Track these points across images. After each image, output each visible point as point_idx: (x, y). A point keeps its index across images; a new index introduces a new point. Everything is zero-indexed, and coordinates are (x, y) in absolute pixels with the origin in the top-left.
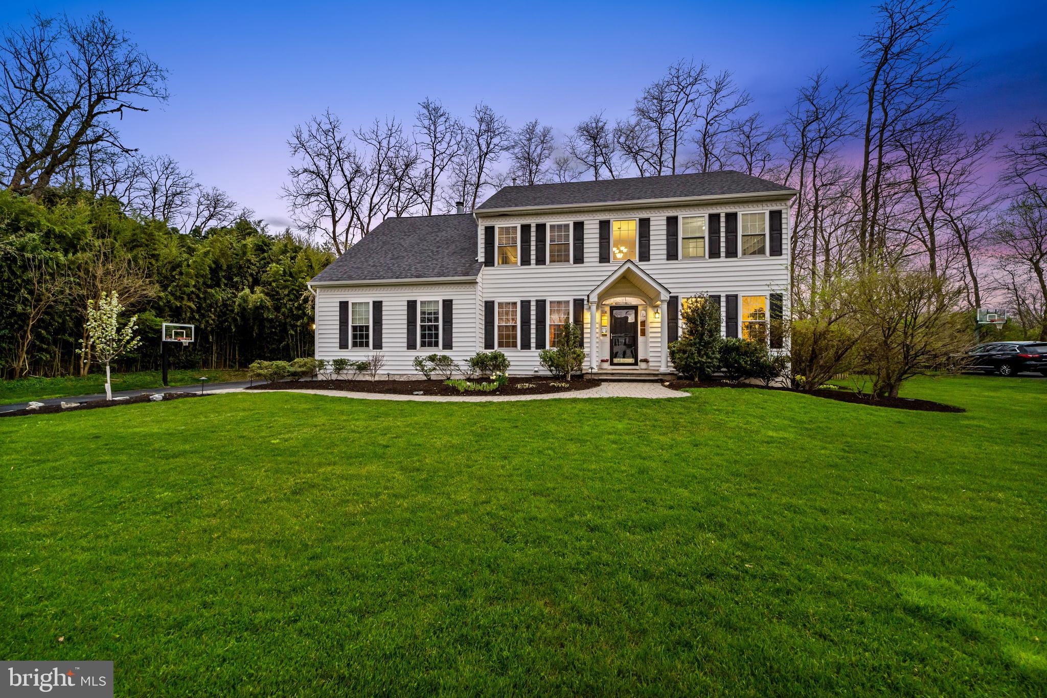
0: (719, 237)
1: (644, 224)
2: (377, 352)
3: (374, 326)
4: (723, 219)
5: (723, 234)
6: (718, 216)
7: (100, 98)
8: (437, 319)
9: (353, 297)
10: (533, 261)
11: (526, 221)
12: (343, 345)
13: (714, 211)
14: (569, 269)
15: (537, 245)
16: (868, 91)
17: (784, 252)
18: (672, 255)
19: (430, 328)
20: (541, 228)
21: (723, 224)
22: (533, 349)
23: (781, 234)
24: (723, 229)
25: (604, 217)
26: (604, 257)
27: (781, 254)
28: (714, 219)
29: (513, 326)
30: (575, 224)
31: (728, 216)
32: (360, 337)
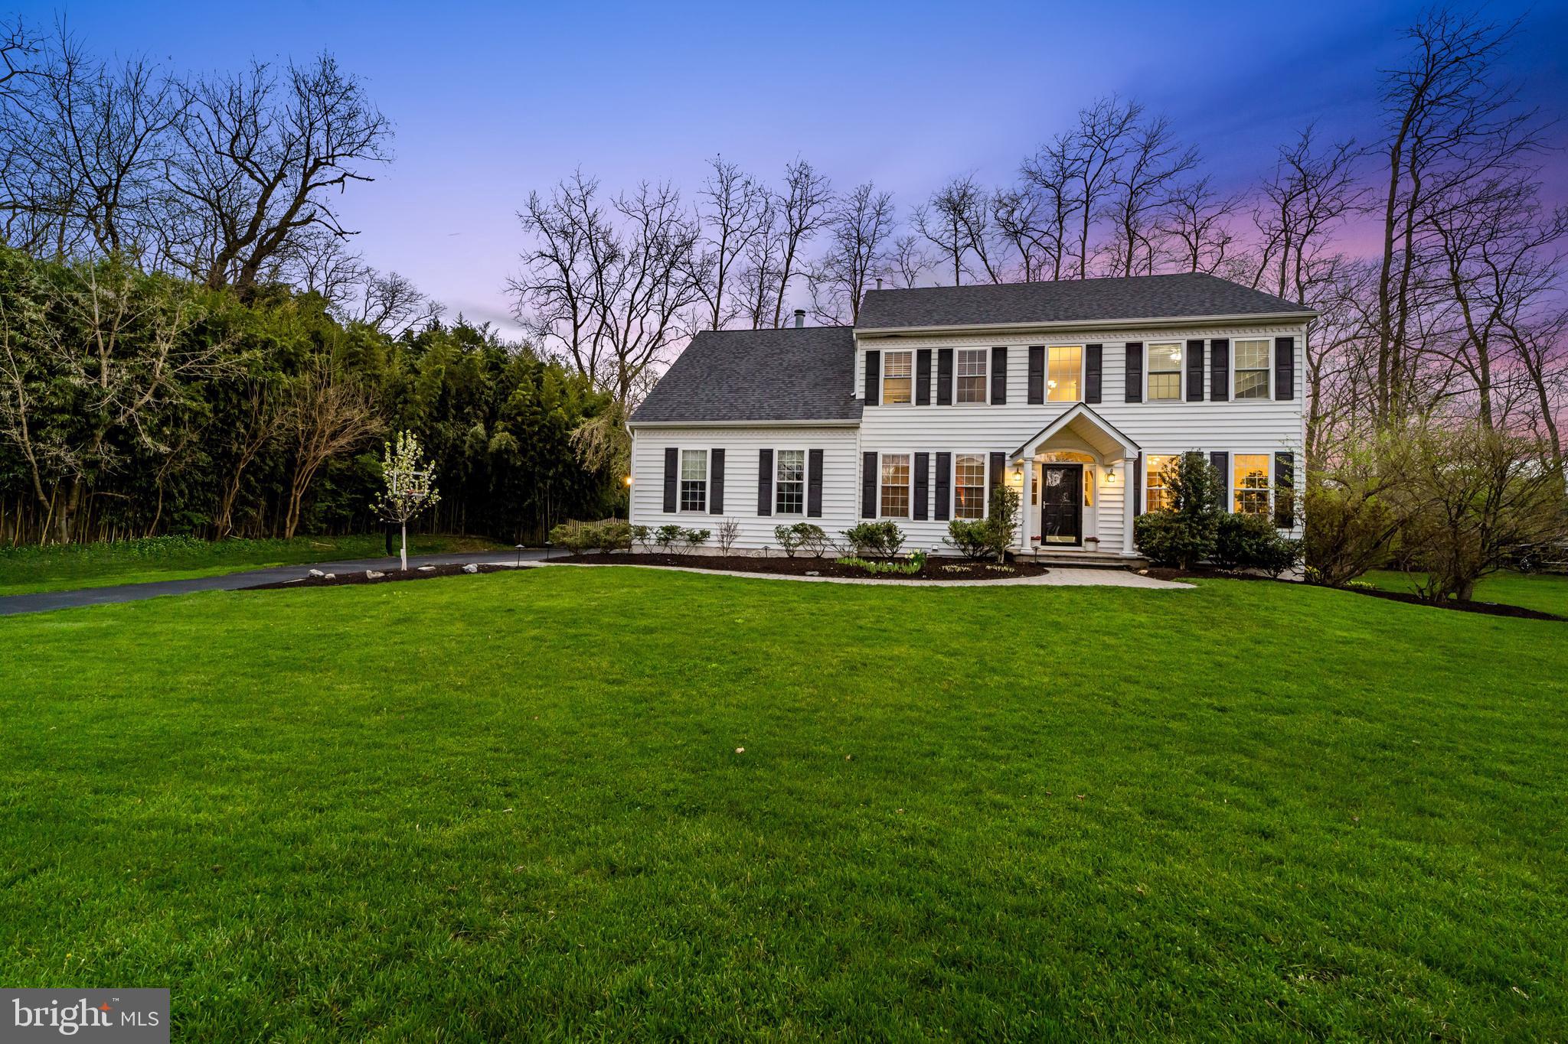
0: (1202, 373)
1: (1094, 353)
2: (716, 518)
3: (712, 483)
4: (1207, 348)
5: (1207, 369)
6: (1201, 343)
7: (317, 163)
8: (799, 477)
9: (684, 443)
10: (934, 400)
11: (925, 345)
12: (669, 507)
13: (1196, 336)
14: (985, 411)
15: (939, 378)
16: (1390, 151)
17: (1296, 394)
18: (1134, 394)
19: (791, 486)
20: (946, 355)
21: (1207, 355)
22: (931, 519)
23: (1292, 370)
24: (1207, 362)
25: (1036, 341)
26: (1036, 396)
27: (1292, 398)
28: (1195, 347)
29: (903, 488)
30: (995, 350)
31: (1215, 343)
32: (693, 497)
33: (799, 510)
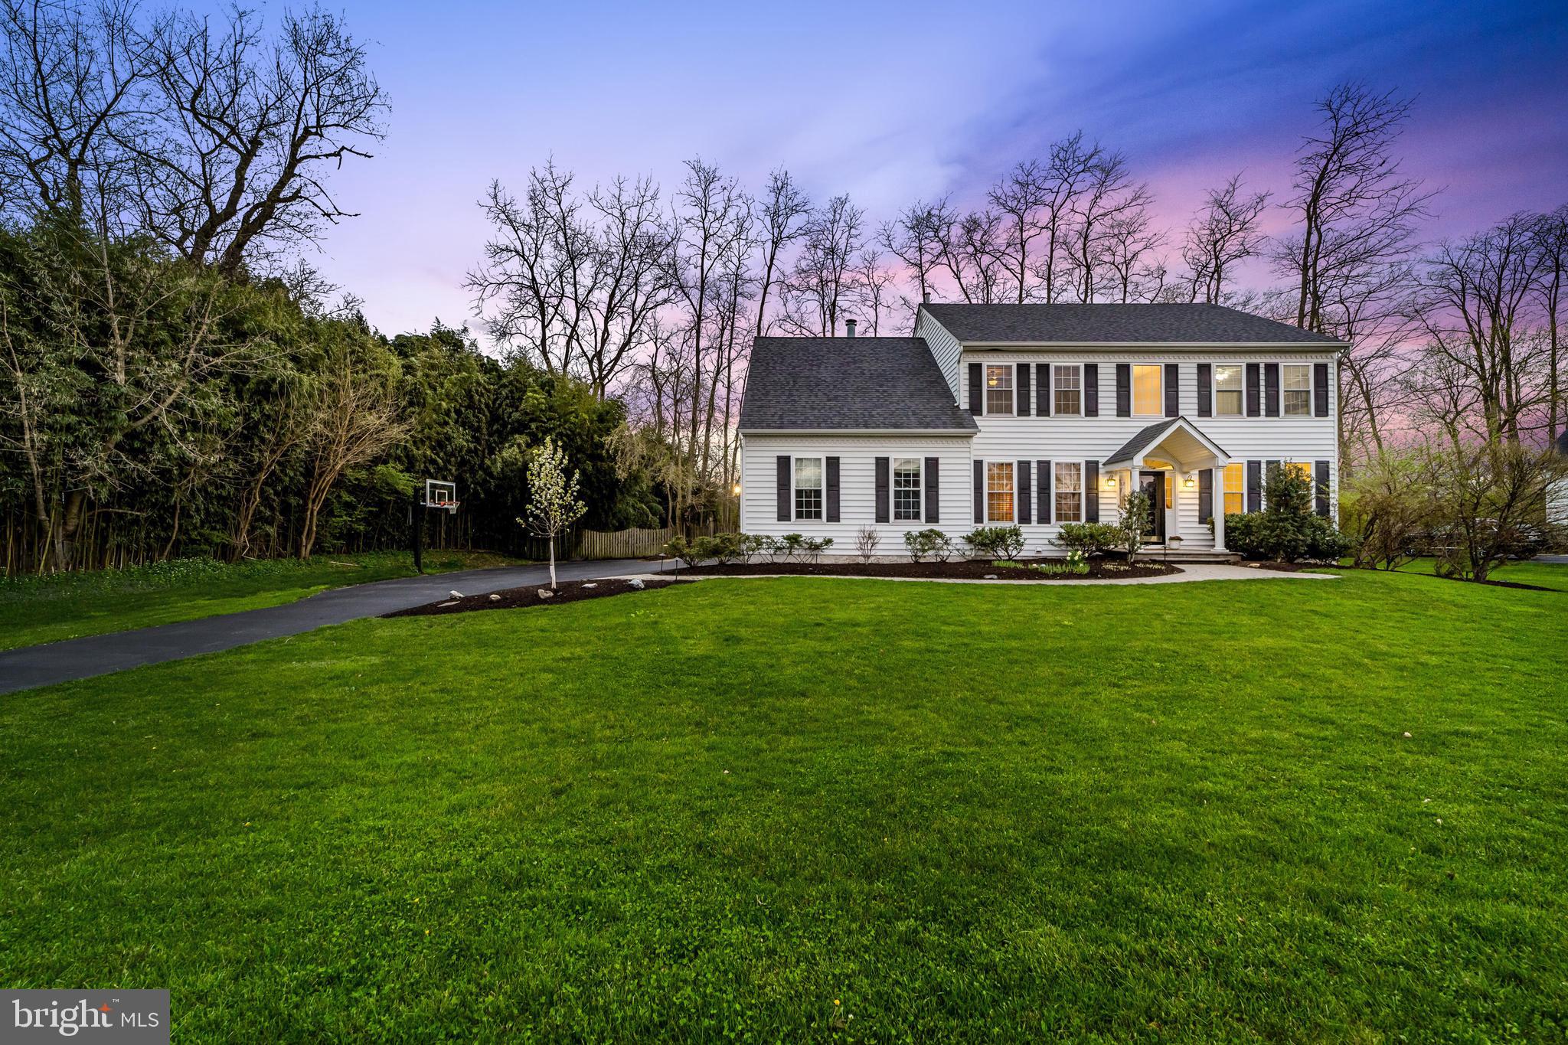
0: (1259, 392)
1: (1172, 371)
2: (833, 526)
3: (828, 491)
4: (1262, 371)
5: (1262, 389)
6: (1257, 366)
7: (307, 132)
8: (917, 484)
9: (795, 450)
10: (1033, 411)
11: (1024, 359)
12: (783, 516)
13: (1254, 360)
14: (1078, 423)
15: (1037, 391)
17: (1330, 412)
18: (1205, 410)
19: (907, 494)
20: (1043, 369)
21: (1262, 377)
22: (1034, 523)
23: (1327, 392)
24: (1262, 383)
25: (1123, 359)
26: (1124, 410)
27: (1327, 415)
28: (1252, 369)
29: (1008, 494)
30: (1087, 366)
31: (1268, 367)
32: (809, 505)
33: (917, 516)
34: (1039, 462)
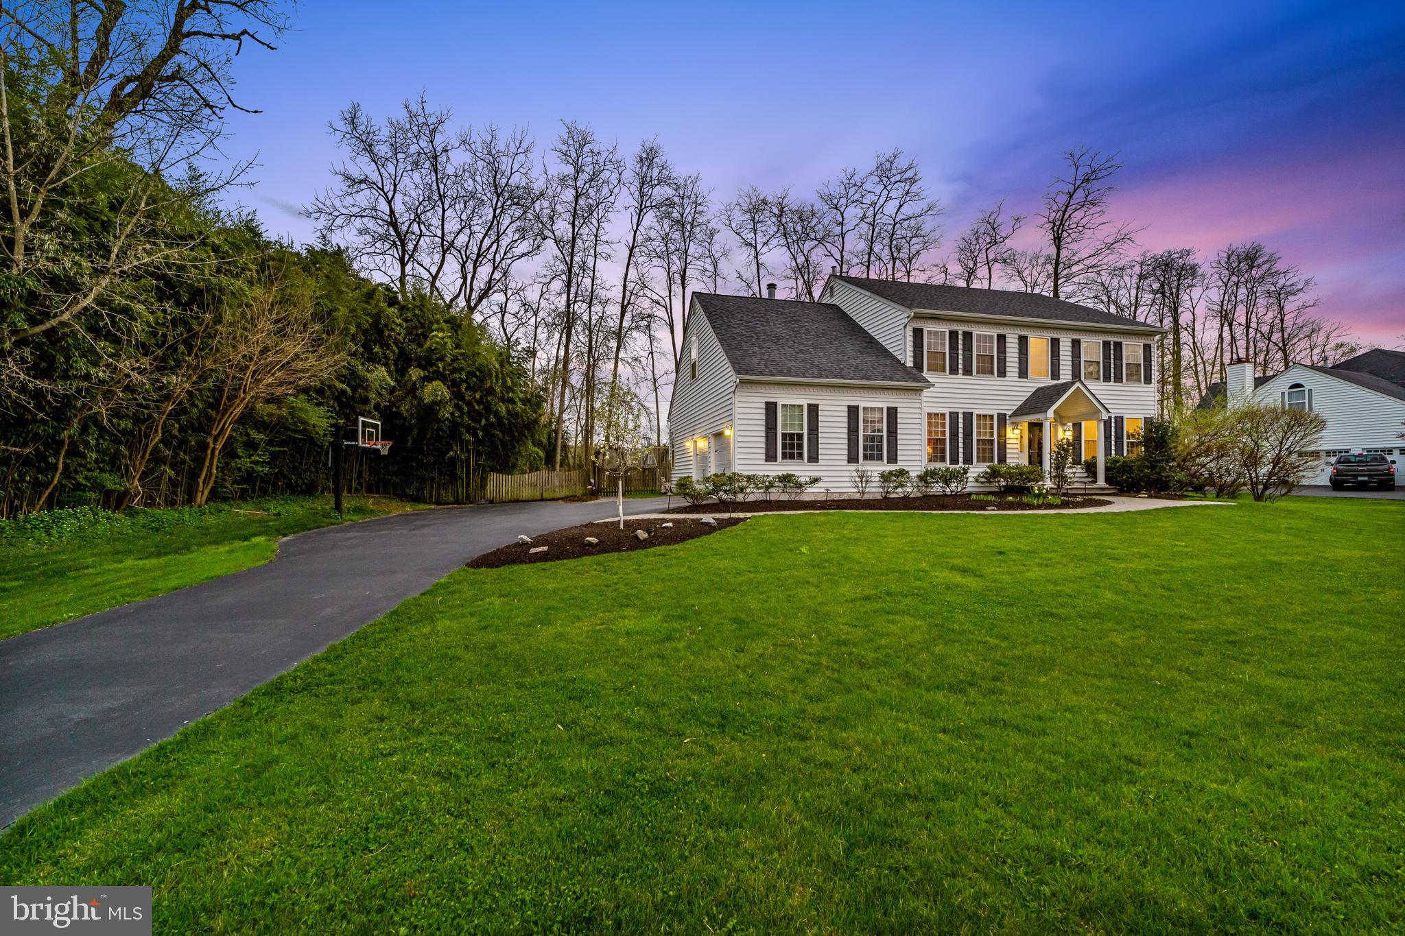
0: (1110, 363)
1: (1055, 343)
2: (813, 467)
3: (808, 435)
4: (1112, 347)
5: (1112, 361)
6: (1109, 343)
8: (880, 430)
9: (781, 397)
10: (961, 371)
11: (955, 327)
12: (770, 457)
13: (1107, 338)
14: (993, 382)
15: (964, 354)
17: (1153, 381)
18: (1077, 376)
19: (873, 438)
20: (968, 336)
21: (1112, 352)
23: (1151, 365)
24: (1112, 356)
25: (1023, 332)
26: (1023, 373)
27: (1151, 383)
28: (1106, 344)
29: (942, 440)
30: (999, 336)
31: (1116, 343)
32: (793, 447)
33: (880, 458)
34: (964, 413)
